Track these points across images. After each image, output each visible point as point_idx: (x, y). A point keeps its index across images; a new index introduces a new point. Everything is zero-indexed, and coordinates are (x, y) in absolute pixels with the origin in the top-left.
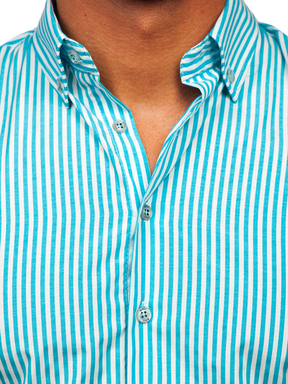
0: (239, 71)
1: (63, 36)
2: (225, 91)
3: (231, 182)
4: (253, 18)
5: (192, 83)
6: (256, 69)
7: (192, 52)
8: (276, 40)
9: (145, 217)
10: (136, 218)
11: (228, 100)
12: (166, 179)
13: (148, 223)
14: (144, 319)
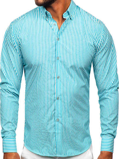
2: (71, 19)
3: (72, 34)
5: (65, 18)
7: (64, 13)
8: (79, 9)
9: (58, 40)
10: (57, 40)
11: (71, 20)
12: (61, 33)
13: (59, 41)
14: (58, 59)
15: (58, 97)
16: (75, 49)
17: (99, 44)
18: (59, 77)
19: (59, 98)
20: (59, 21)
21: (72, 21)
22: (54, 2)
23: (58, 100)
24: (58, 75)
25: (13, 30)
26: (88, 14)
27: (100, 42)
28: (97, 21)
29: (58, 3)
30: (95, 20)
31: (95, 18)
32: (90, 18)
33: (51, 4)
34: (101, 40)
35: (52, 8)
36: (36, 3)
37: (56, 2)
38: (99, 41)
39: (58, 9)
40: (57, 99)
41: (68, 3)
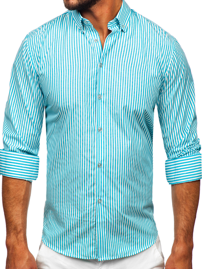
0: (125, 24)
1: (82, 17)
2: (122, 30)
3: (123, 56)
4: (129, 8)
5: (110, 29)
6: (131, 23)
7: (111, 22)
8: (136, 15)
9: (101, 66)
10: (99, 67)
11: (123, 33)
12: (106, 54)
13: (101, 68)
14: (100, 98)
15: (100, 162)
16: (128, 81)
17: (167, 72)
18: (101, 129)
19: (101, 165)
20: (103, 35)
21: (125, 33)
22: (95, 3)
23: (100, 169)
24: (100, 126)
25: (28, 49)
26: (151, 23)
27: (168, 69)
28: (165, 33)
29: (101, 6)
30: (162, 33)
31: (162, 30)
32: (154, 29)
33: (90, 7)
34: (169, 66)
35: (91, 13)
36: (66, 6)
37: (98, 3)
38: (167, 67)
39: (101, 15)
40: (99, 166)
41: (118, 6)
